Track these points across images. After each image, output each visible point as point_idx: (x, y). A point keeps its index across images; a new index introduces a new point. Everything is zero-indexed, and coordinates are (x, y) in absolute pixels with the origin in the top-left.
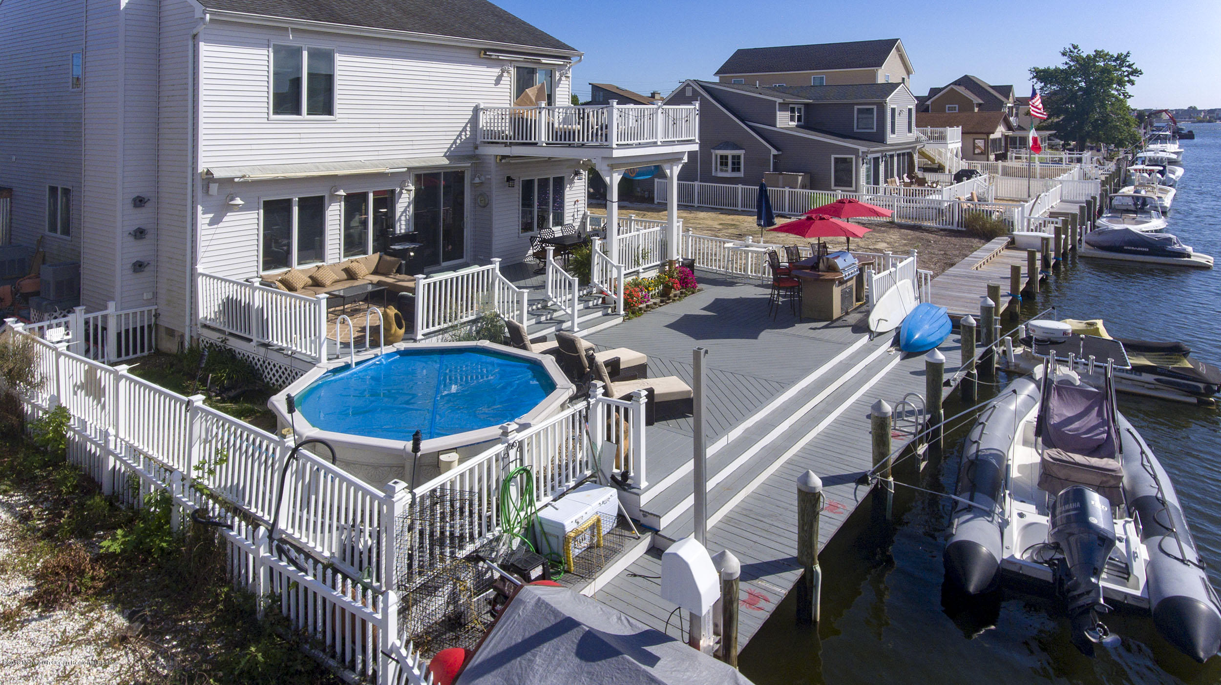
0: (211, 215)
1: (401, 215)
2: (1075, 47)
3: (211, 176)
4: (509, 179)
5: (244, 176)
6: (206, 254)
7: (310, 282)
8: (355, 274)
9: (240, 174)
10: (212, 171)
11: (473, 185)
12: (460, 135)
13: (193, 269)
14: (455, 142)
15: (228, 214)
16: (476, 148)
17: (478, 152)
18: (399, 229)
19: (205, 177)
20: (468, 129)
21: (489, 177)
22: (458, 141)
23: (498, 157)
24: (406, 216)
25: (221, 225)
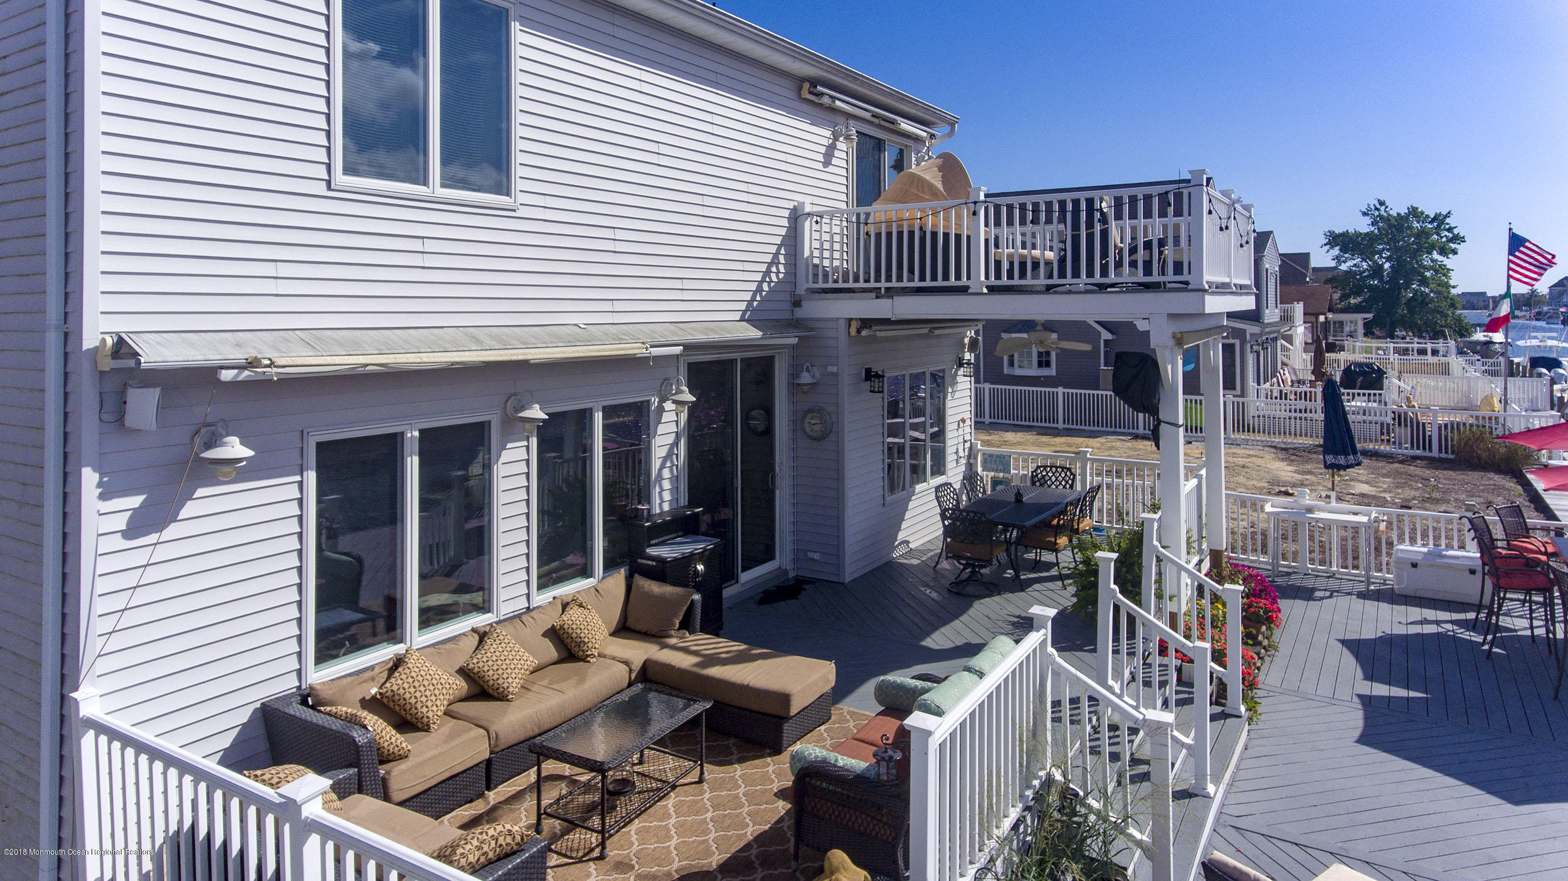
0: (136, 501)
1: (662, 467)
2: (1382, 203)
3: (131, 363)
4: (870, 375)
5: (252, 364)
6: (116, 642)
7: (460, 685)
8: (581, 644)
9: (239, 355)
10: (133, 342)
11: (794, 387)
12: (767, 273)
13: (64, 703)
14: (759, 290)
15: (200, 492)
16: (797, 304)
17: (800, 313)
18: (658, 501)
19: (107, 364)
20: (782, 259)
21: (835, 369)
22: (765, 287)
23: (854, 326)
24: (671, 467)
25: (173, 531)
